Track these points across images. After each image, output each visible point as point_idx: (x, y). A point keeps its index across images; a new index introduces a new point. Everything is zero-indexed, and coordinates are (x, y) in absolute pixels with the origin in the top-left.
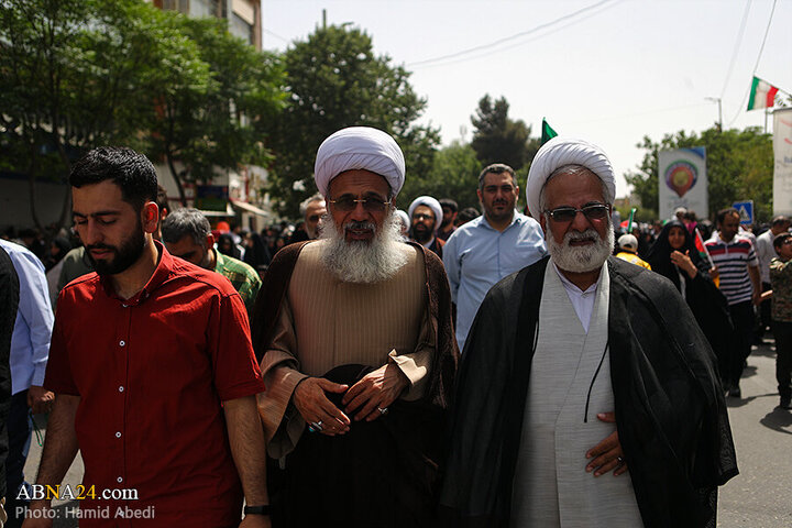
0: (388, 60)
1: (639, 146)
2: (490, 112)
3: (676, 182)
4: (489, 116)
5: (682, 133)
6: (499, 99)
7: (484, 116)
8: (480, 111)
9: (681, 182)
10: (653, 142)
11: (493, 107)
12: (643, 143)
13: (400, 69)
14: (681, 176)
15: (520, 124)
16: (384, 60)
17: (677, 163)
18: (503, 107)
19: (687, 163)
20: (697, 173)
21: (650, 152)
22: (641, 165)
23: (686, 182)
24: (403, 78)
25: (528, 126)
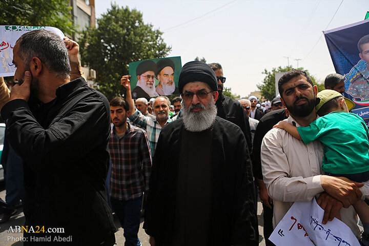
0: (151, 26)
1: (263, 73)
5: (280, 68)
6: (202, 59)
10: (268, 72)
12: (264, 72)
13: (157, 31)
16: (149, 26)
21: (267, 75)
22: (263, 81)
24: (159, 35)
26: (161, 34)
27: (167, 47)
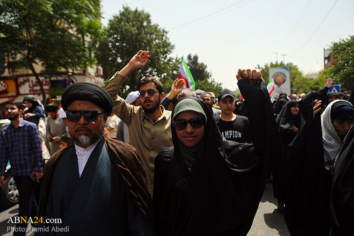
2: (191, 59)
3: (277, 81)
4: (191, 61)
6: (195, 55)
7: (189, 61)
8: (188, 60)
9: (279, 81)
10: (261, 67)
11: (192, 58)
12: (257, 67)
13: (163, 30)
14: (279, 78)
15: (202, 64)
17: (277, 73)
18: (196, 58)
19: (281, 73)
20: (286, 77)
23: (281, 81)
25: (205, 64)
26: (166, 33)
27: (171, 45)
